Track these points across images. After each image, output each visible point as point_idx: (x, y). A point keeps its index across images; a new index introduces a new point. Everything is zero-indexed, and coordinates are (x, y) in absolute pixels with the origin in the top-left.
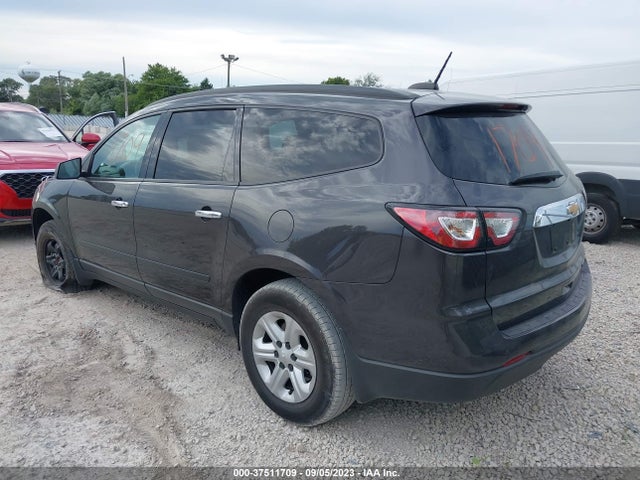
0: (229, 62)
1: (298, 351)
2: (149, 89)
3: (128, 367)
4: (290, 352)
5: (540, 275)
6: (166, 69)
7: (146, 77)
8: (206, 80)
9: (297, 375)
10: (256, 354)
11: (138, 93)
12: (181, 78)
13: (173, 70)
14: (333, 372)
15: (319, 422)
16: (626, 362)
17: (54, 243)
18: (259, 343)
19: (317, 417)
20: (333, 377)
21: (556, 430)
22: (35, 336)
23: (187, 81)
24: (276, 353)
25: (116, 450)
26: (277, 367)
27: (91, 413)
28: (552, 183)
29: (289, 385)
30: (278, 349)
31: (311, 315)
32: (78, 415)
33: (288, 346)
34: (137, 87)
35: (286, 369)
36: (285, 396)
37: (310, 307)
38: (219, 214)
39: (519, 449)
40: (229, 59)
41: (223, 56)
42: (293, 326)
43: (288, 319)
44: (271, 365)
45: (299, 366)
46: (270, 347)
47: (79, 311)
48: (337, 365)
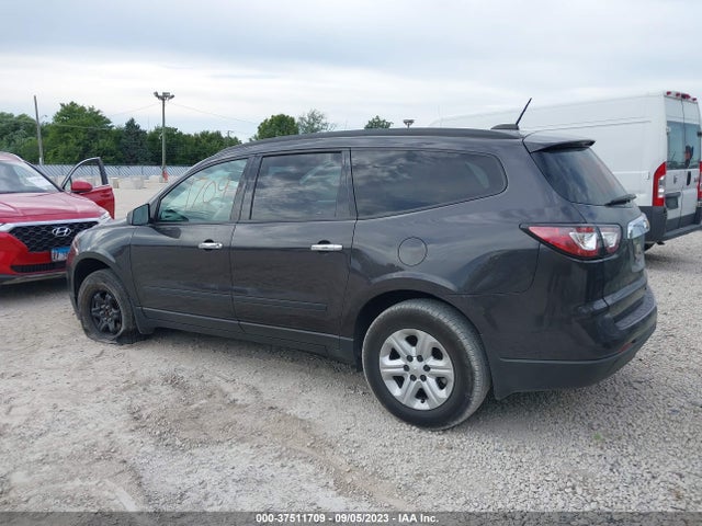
0: (164, 100)
1: (431, 362)
2: (63, 131)
3: (238, 402)
4: (423, 364)
5: (632, 278)
6: (83, 109)
7: (58, 117)
8: (132, 120)
9: (430, 385)
10: (382, 371)
11: (51, 136)
12: (101, 118)
13: (91, 109)
14: (472, 374)
15: (456, 423)
16: (671, 359)
17: (103, 294)
18: (386, 361)
19: (456, 418)
20: (473, 379)
21: (642, 412)
22: (122, 386)
23: (109, 122)
24: (406, 368)
25: (283, 466)
26: (407, 380)
27: (238, 441)
28: (627, 204)
29: (421, 394)
30: (408, 363)
31: (447, 327)
32: (226, 444)
33: (420, 359)
34: (48, 129)
35: (419, 380)
36: (419, 405)
37: (445, 321)
38: (341, 246)
39: (621, 428)
40: (164, 97)
41: (156, 94)
42: (427, 340)
43: (421, 334)
44: (399, 380)
45: (432, 375)
46: (399, 362)
47: (149, 361)
48: (476, 368)
